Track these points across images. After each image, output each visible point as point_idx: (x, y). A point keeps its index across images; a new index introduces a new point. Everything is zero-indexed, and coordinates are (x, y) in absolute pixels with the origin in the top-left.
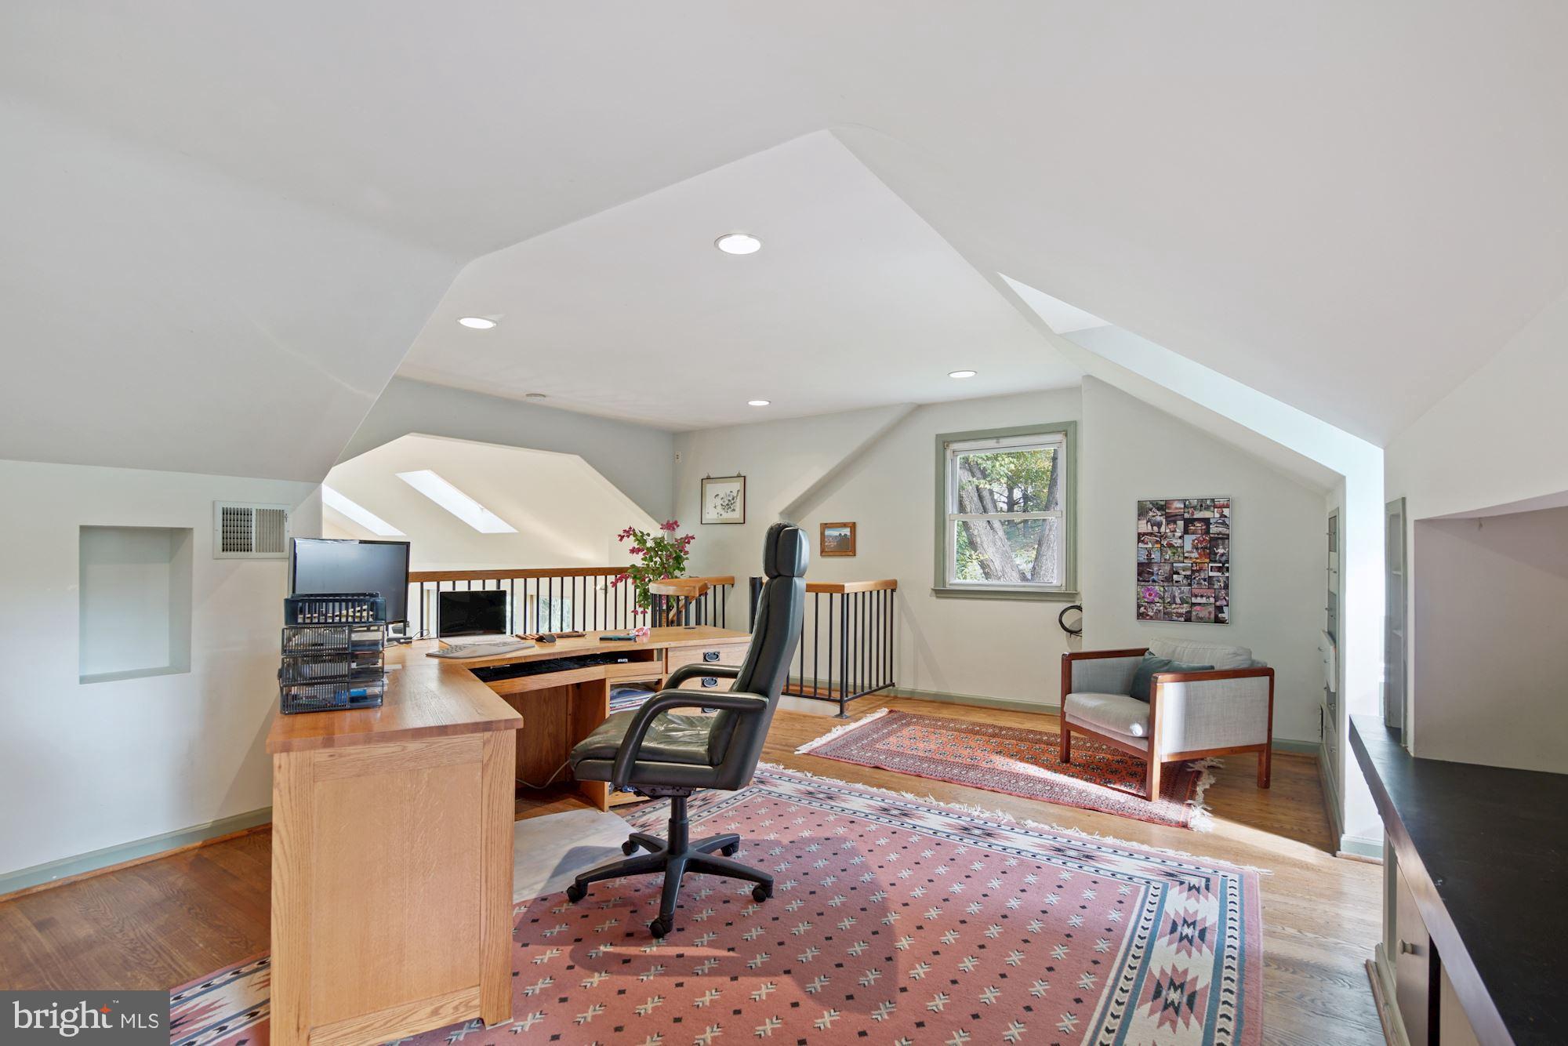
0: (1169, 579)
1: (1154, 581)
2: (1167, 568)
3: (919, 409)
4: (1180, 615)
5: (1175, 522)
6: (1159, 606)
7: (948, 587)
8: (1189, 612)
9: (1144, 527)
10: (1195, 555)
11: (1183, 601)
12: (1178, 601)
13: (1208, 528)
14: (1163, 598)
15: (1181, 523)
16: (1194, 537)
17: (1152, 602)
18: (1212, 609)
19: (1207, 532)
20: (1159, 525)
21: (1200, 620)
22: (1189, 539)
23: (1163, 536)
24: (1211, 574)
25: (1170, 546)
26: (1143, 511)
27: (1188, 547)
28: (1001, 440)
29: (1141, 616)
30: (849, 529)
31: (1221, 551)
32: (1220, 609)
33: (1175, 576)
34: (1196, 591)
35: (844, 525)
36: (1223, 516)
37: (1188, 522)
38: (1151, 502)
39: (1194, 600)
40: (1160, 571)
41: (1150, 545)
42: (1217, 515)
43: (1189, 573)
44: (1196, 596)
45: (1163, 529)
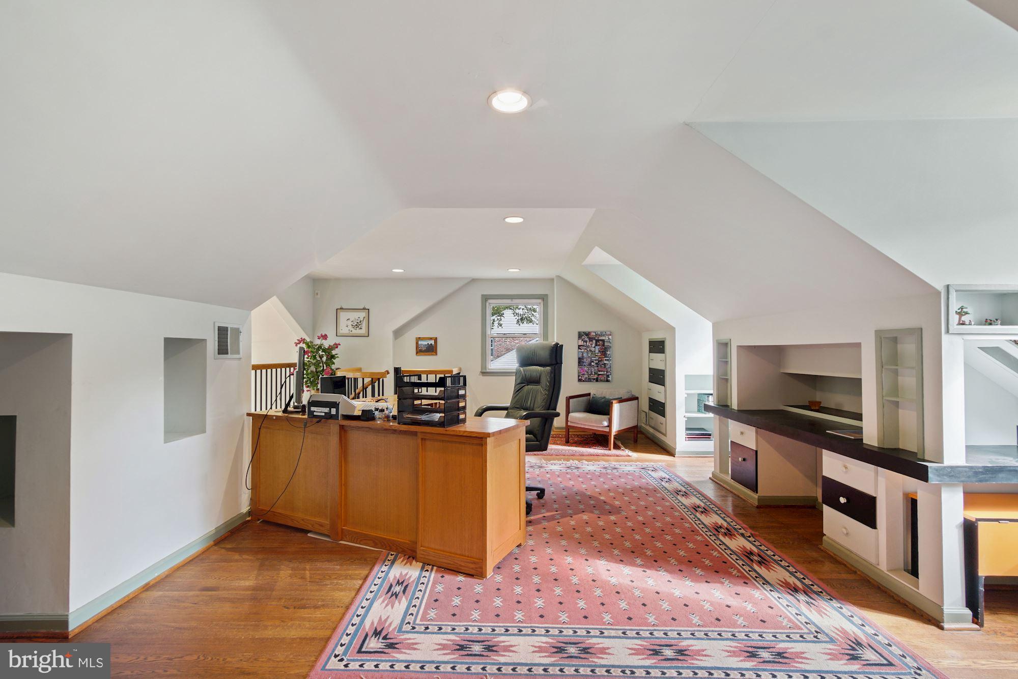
0: (590, 364)
1: (585, 365)
2: (589, 360)
3: (474, 280)
4: (594, 379)
5: (592, 341)
6: (586, 376)
7: (488, 371)
8: (597, 378)
9: (581, 343)
10: (599, 354)
11: (595, 373)
12: (593, 373)
13: (604, 344)
14: (587, 372)
15: (594, 341)
16: (599, 347)
17: (584, 374)
18: (605, 376)
19: (604, 345)
20: (586, 342)
21: (601, 381)
22: (597, 348)
23: (588, 347)
24: (605, 362)
25: (591, 351)
26: (580, 335)
27: (597, 351)
28: (513, 300)
29: (580, 380)
30: (433, 341)
31: (608, 353)
32: (608, 376)
33: (592, 363)
34: (599, 369)
35: (431, 339)
36: (609, 339)
37: (597, 341)
38: (583, 332)
39: (599, 373)
40: (586, 361)
41: (583, 351)
42: (607, 338)
43: (597, 362)
44: (600, 371)
45: (588, 344)
